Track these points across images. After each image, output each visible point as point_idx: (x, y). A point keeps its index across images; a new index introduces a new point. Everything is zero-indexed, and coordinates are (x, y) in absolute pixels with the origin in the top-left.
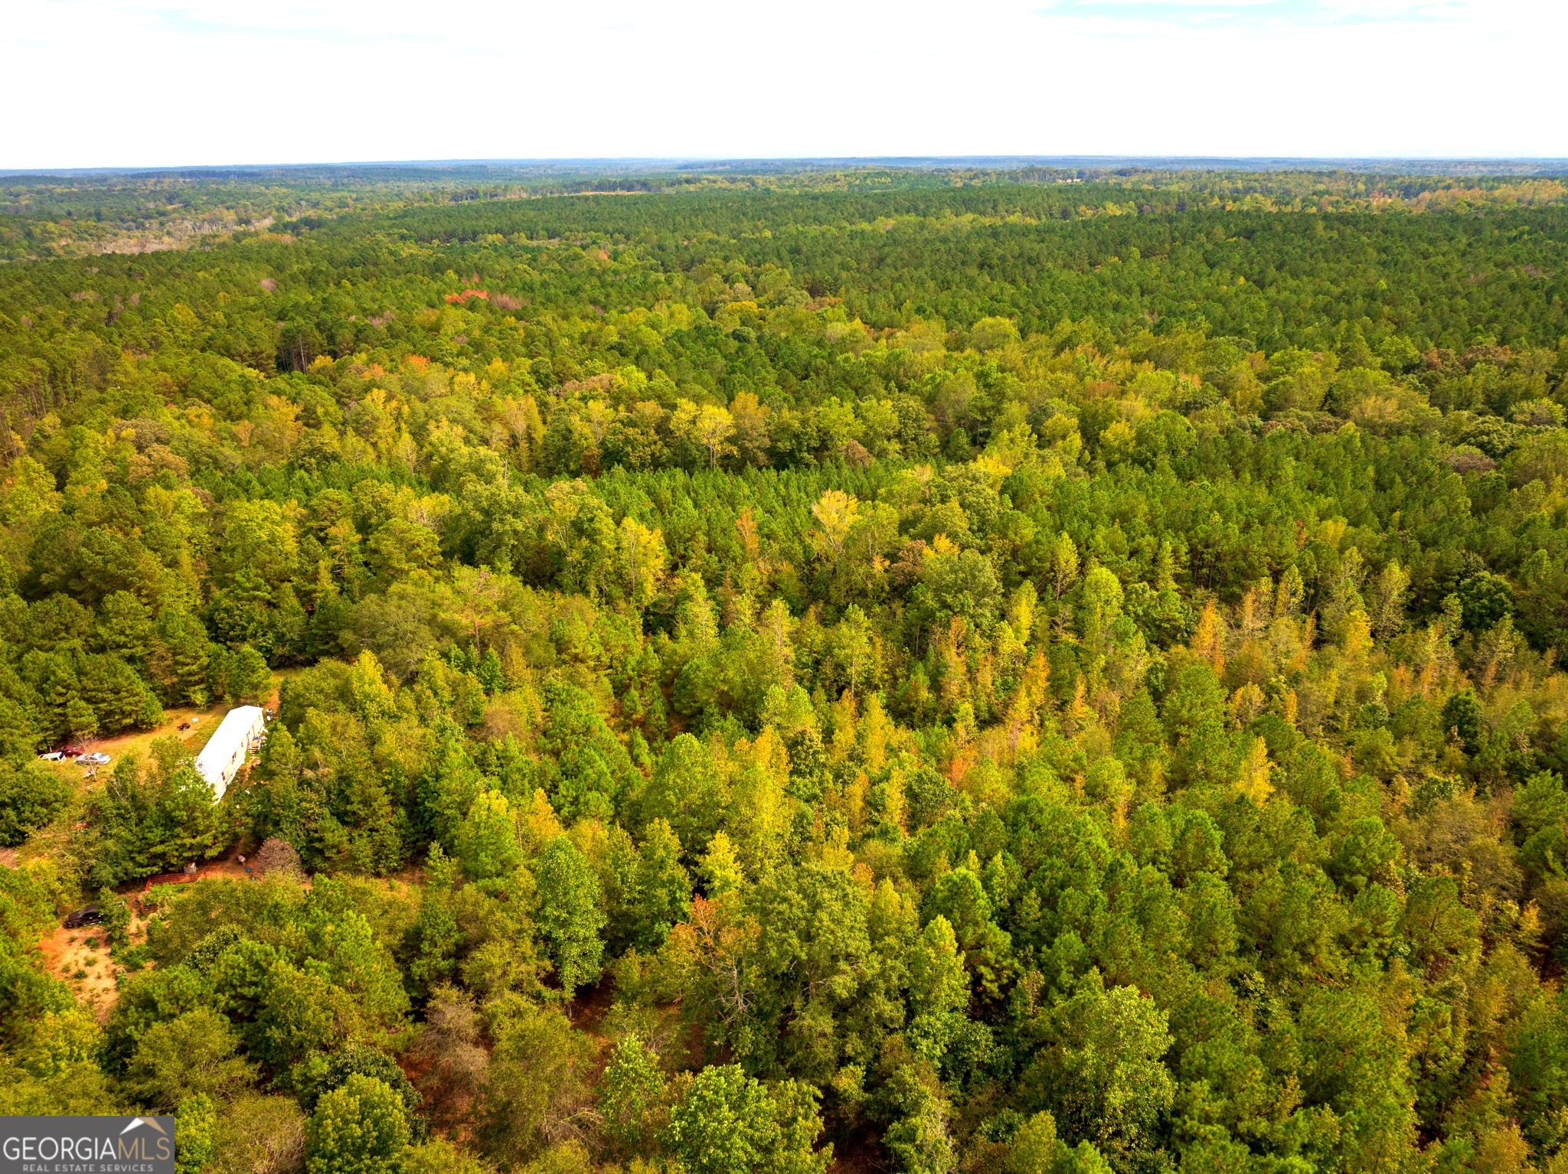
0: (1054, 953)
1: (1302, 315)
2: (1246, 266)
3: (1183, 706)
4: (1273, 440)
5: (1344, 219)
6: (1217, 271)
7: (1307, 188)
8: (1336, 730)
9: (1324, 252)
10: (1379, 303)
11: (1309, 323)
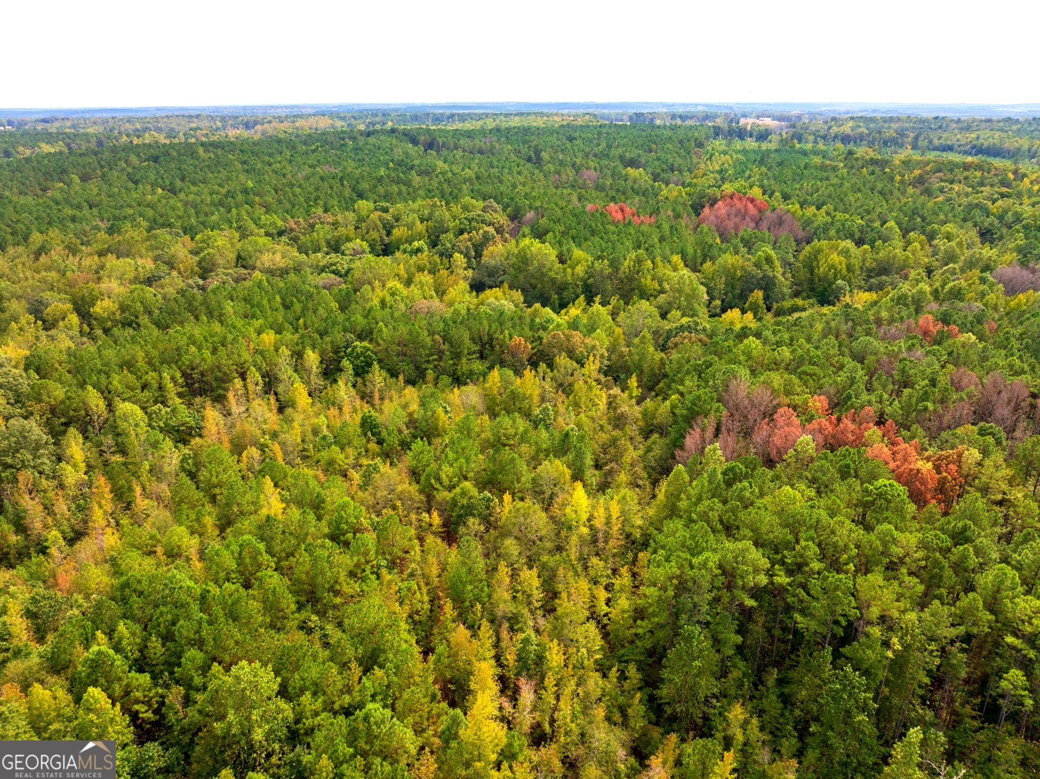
0: (184, 669)
1: (207, 209)
2: (160, 180)
3: (212, 476)
4: (213, 291)
5: (215, 145)
6: (140, 186)
7: (185, 126)
8: (308, 457)
9: (209, 167)
10: (251, 195)
11: (212, 214)
